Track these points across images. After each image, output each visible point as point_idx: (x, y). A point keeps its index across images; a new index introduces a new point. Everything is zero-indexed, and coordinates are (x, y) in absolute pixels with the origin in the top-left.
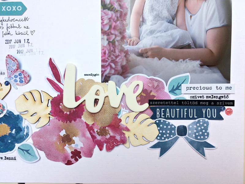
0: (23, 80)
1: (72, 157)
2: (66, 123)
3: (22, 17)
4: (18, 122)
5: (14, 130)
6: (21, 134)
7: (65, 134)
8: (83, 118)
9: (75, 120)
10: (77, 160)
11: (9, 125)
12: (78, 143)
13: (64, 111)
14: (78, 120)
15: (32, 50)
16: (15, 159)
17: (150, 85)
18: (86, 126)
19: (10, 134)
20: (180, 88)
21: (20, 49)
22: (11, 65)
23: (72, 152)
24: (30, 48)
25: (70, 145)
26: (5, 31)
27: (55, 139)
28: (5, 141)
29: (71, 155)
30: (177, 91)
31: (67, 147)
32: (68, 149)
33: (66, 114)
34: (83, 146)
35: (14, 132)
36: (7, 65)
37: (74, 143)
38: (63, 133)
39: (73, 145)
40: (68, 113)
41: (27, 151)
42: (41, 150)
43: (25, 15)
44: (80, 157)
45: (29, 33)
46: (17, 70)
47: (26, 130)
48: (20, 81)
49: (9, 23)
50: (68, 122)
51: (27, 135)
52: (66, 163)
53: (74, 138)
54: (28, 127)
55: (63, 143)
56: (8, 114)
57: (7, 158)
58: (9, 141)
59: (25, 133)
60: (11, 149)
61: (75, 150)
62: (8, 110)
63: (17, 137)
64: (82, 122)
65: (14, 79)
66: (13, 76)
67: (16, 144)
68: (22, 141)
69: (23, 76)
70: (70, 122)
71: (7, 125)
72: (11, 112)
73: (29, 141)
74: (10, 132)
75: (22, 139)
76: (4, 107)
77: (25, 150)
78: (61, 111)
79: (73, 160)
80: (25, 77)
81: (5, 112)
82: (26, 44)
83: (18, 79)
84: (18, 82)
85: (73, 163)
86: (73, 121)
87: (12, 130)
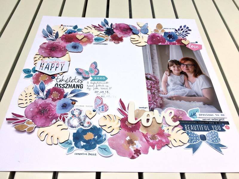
0: (104, 109)
1: (135, 154)
2: (130, 132)
3: (105, 82)
4: (99, 132)
5: (97, 136)
6: (101, 138)
7: (129, 139)
8: (140, 130)
9: (135, 131)
10: (138, 156)
11: (93, 133)
12: (138, 145)
13: (128, 125)
14: (137, 131)
15: (109, 96)
16: (96, 155)
17: (178, 113)
18: (142, 135)
19: (94, 139)
20: (195, 115)
21: (103, 95)
22: (98, 102)
23: (134, 151)
24: (109, 95)
25: (133, 146)
26: (95, 87)
27: (123, 142)
28: (90, 143)
29: (134, 152)
30: (194, 116)
31: (131, 147)
32: (132, 149)
33: (130, 127)
34: (141, 147)
35: (96, 137)
36: (95, 102)
37: (136, 145)
38: (128, 138)
39: (135, 146)
40: (131, 127)
41: (105, 149)
42: (113, 149)
43: (107, 81)
44: (140, 154)
45: (108, 88)
46: (101, 104)
47: (104, 136)
48: (102, 110)
49: (98, 84)
50: (131, 132)
51: (105, 139)
52: (131, 157)
53: (135, 142)
54: (105, 135)
55: (128, 145)
56: (93, 127)
57: (90, 154)
58: (93, 143)
59: (103, 138)
60: (94, 148)
61: (137, 149)
62: (93, 125)
63: (98, 141)
64: (140, 132)
65: (98, 109)
66: (98, 108)
67: (97, 145)
68: (101, 143)
69: (104, 107)
70: (132, 132)
71: (92, 134)
72: (95, 126)
73: (106, 143)
74: (94, 137)
75: (101, 142)
76: (91, 124)
77: (103, 149)
78: (127, 126)
79: (135, 155)
80: (105, 107)
81: (91, 126)
82: (106, 93)
83: (101, 109)
84: (101, 111)
85: (136, 158)
86: (134, 132)
87: (95, 136)
